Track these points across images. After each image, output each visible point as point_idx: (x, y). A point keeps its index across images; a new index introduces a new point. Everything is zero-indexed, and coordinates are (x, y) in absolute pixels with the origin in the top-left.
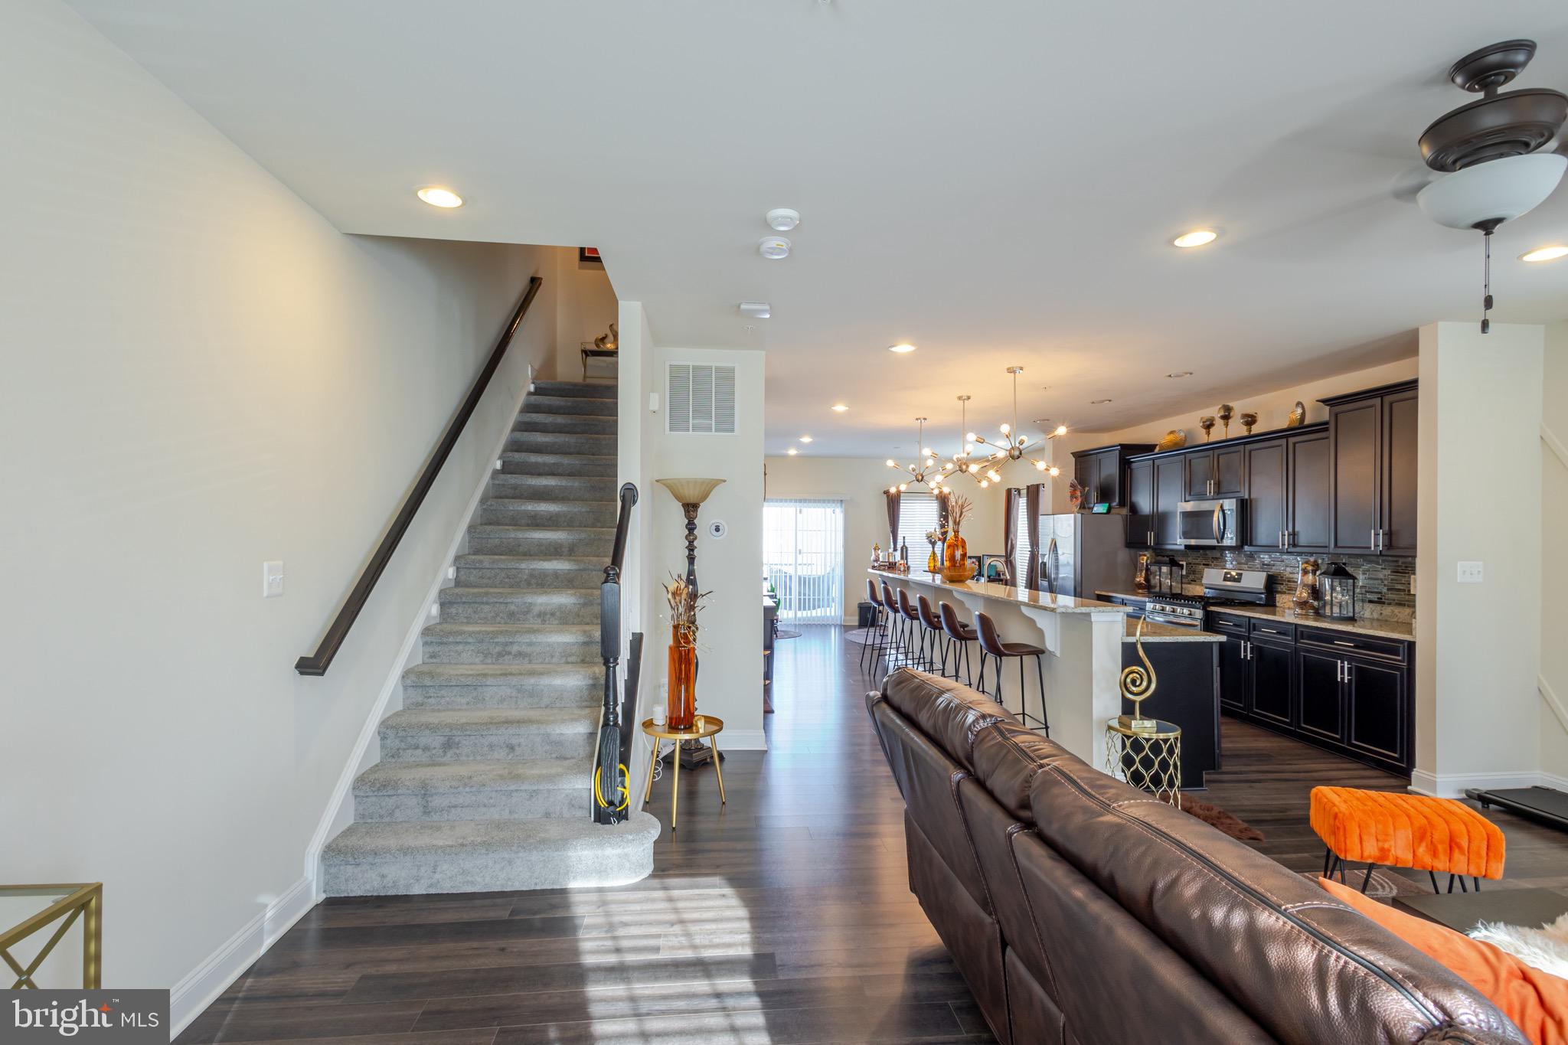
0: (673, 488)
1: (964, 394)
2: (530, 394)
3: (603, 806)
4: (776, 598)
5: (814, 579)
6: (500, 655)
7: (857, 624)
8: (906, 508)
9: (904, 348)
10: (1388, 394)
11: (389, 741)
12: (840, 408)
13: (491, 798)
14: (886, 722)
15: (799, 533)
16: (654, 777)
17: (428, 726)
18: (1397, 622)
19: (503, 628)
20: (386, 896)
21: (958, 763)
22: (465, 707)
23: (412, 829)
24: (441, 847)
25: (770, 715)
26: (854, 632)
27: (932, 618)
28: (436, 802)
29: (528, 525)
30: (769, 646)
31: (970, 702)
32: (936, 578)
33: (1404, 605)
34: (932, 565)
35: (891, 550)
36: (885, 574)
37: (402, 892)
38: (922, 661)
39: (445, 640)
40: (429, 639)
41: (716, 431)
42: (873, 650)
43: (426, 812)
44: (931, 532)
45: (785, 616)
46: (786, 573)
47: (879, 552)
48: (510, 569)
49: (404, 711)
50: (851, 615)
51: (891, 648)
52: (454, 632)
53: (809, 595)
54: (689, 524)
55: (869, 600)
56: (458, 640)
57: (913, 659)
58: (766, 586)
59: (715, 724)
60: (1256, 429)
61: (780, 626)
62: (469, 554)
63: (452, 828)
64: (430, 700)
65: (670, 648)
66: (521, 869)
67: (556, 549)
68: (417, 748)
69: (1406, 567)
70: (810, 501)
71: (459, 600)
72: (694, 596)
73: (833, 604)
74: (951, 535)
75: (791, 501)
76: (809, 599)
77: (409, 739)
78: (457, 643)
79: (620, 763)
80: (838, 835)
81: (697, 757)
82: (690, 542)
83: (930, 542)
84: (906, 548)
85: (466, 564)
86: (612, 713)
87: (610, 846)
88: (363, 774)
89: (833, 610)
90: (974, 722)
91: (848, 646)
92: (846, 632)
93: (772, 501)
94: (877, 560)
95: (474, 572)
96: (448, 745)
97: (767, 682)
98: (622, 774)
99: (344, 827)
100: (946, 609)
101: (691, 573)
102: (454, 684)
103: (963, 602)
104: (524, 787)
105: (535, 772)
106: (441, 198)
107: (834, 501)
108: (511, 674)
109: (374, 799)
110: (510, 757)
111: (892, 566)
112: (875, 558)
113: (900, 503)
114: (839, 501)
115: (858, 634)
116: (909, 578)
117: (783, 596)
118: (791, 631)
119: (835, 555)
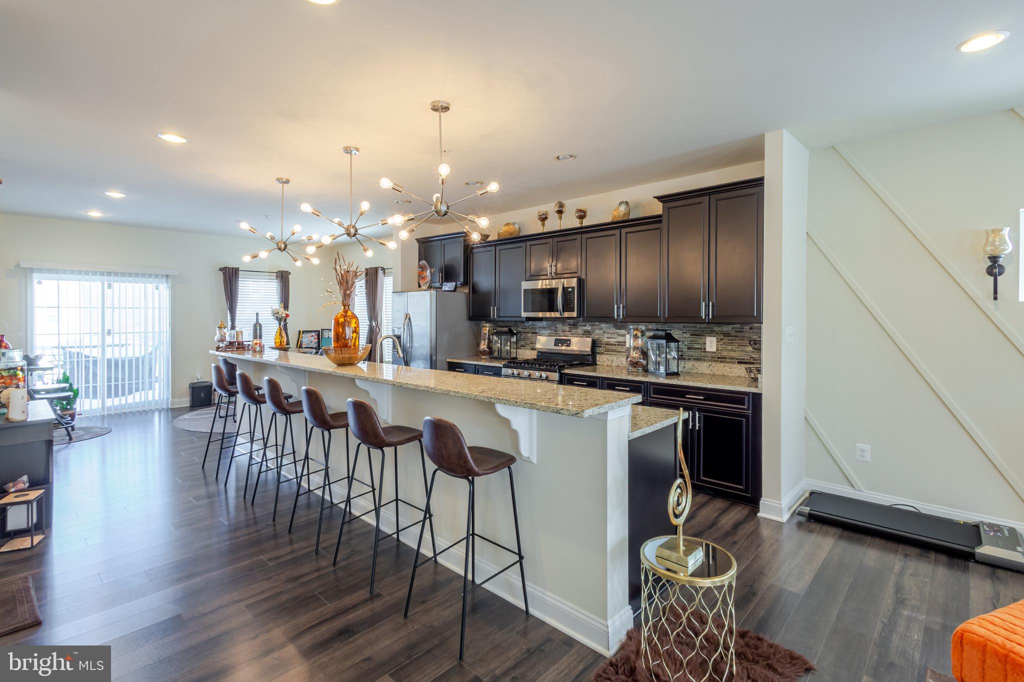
5: (130, 362)
7: (189, 405)
8: (246, 287)
10: (713, 193)
12: (172, 138)
15: (108, 313)
18: (697, 373)
26: (186, 416)
33: (701, 360)
34: (279, 341)
36: (232, 355)
44: (277, 309)
45: (87, 407)
46: (86, 357)
47: (225, 331)
50: (180, 397)
53: (123, 380)
60: (586, 222)
69: (702, 331)
70: (123, 274)
73: (157, 386)
75: (95, 273)
76: (123, 385)
83: (276, 319)
84: (260, 325)
89: (157, 393)
92: (174, 417)
94: (222, 340)
103: (368, 392)
107: (157, 276)
111: (240, 346)
112: (219, 338)
113: (238, 280)
114: (165, 277)
115: (193, 419)
116: (264, 360)
117: (84, 385)
118: (93, 428)
119: (160, 335)
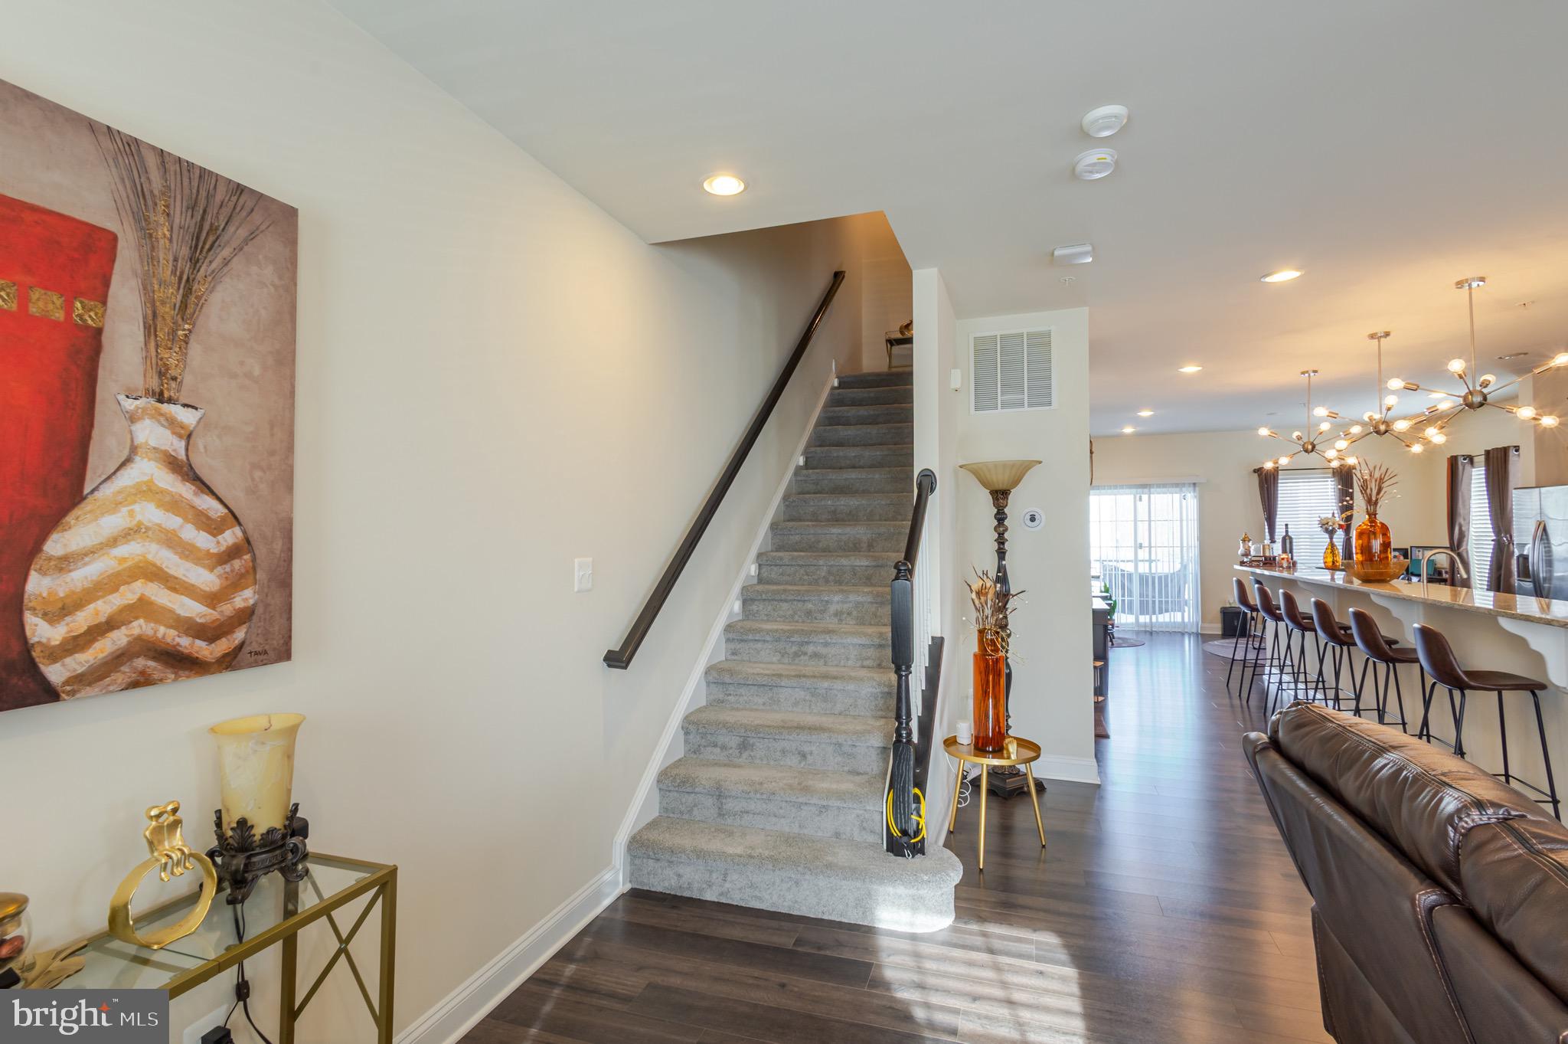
0: (978, 473)
1: (1380, 329)
2: (833, 388)
3: (895, 835)
4: (1110, 599)
5: (1160, 578)
6: (796, 655)
7: (1220, 633)
8: (1287, 491)
9: (1285, 276)
11: (691, 737)
12: (1190, 369)
13: (781, 808)
14: (1279, 780)
15: (1139, 524)
16: (959, 803)
17: (725, 725)
19: (800, 627)
20: (681, 896)
21: (1428, 876)
22: (762, 707)
23: (707, 830)
24: (731, 855)
25: (1104, 741)
26: (1216, 643)
27: (1337, 630)
28: (730, 805)
29: (829, 520)
30: (1101, 654)
31: (1443, 774)
32: (1336, 577)
34: (1330, 560)
35: (1267, 542)
36: (1258, 571)
37: (695, 895)
38: (1320, 685)
39: (745, 637)
40: (731, 636)
41: (1030, 405)
42: (1244, 667)
43: (721, 815)
44: (1327, 518)
45: (1123, 621)
46: (1122, 570)
47: (1250, 544)
48: (809, 565)
49: (706, 707)
50: (1211, 622)
51: (1271, 666)
52: (753, 630)
53: (1154, 597)
54: (998, 513)
55: (1237, 604)
56: (757, 638)
57: (1306, 682)
58: (1097, 587)
59: (1032, 749)
61: (1117, 633)
62: (772, 551)
63: (744, 835)
64: (730, 697)
65: (975, 655)
66: (808, 893)
67: (855, 544)
68: (715, 746)
70: (1152, 486)
71: (760, 597)
72: (1004, 597)
73: (1186, 609)
74: (1360, 518)
75: (1128, 487)
76: (1154, 602)
77: (709, 736)
78: (756, 640)
79: (914, 787)
80: (1202, 915)
81: (1011, 783)
82: (999, 534)
83: (1327, 531)
84: (1291, 538)
85: (767, 561)
86: (905, 729)
87: (903, 884)
88: (667, 768)
89: (1187, 615)
90: (1458, 811)
91: (1207, 660)
92: (1204, 642)
93: (1104, 487)
94: (1247, 554)
95: (775, 568)
96: (744, 746)
97: (1101, 699)
98: (917, 800)
99: (649, 819)
100: (1360, 618)
101: (1001, 569)
102: (750, 683)
103: (1388, 609)
104: (814, 801)
105: (825, 785)
106: (725, 185)
107: (1184, 486)
108: (804, 676)
109: (675, 794)
110: (802, 765)
111: (1269, 562)
112: (1243, 553)
113: (1277, 483)
114: (1192, 485)
115: (1223, 646)
116: (1296, 577)
117: (1120, 598)
118: (1130, 639)
119: (1188, 549)
